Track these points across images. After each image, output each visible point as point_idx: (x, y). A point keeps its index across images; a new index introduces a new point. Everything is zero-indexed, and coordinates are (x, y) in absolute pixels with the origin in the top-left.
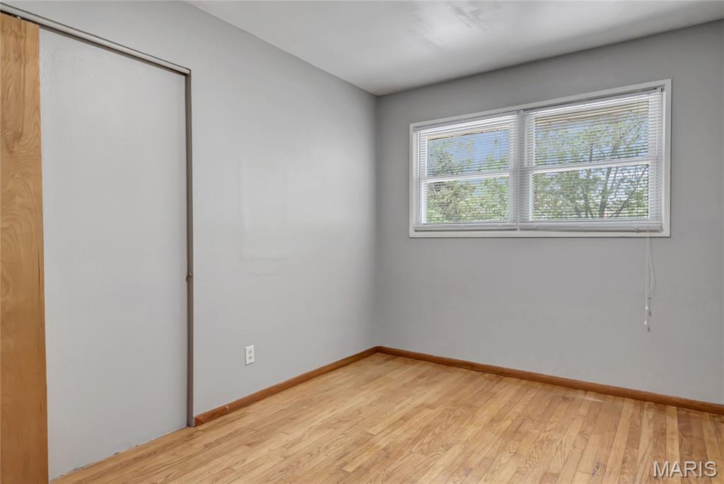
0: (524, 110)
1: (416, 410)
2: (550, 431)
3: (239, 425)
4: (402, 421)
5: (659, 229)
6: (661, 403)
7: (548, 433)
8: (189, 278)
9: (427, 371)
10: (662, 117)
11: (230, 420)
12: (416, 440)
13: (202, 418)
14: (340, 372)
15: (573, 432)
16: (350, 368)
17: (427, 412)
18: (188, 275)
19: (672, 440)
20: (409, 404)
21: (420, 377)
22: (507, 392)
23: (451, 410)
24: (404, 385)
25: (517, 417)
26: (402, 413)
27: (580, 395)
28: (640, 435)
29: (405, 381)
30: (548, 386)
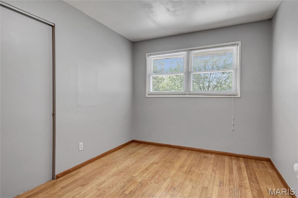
0: (189, 50)
1: (151, 165)
2: (202, 170)
3: (76, 177)
4: (146, 170)
5: (236, 94)
6: (238, 157)
7: (201, 171)
8: (54, 115)
9: (153, 149)
10: (237, 55)
11: (73, 175)
12: (153, 177)
13: (59, 175)
14: (119, 151)
15: (210, 170)
16: (123, 149)
17: (155, 166)
18: (53, 113)
19: (244, 170)
20: (147, 163)
21: (151, 151)
22: (184, 155)
23: (164, 164)
24: (145, 155)
25: (189, 165)
26: (145, 167)
27: (209, 155)
28: (233, 169)
29: (145, 154)
30: (198, 153)
